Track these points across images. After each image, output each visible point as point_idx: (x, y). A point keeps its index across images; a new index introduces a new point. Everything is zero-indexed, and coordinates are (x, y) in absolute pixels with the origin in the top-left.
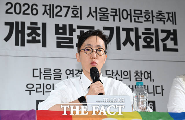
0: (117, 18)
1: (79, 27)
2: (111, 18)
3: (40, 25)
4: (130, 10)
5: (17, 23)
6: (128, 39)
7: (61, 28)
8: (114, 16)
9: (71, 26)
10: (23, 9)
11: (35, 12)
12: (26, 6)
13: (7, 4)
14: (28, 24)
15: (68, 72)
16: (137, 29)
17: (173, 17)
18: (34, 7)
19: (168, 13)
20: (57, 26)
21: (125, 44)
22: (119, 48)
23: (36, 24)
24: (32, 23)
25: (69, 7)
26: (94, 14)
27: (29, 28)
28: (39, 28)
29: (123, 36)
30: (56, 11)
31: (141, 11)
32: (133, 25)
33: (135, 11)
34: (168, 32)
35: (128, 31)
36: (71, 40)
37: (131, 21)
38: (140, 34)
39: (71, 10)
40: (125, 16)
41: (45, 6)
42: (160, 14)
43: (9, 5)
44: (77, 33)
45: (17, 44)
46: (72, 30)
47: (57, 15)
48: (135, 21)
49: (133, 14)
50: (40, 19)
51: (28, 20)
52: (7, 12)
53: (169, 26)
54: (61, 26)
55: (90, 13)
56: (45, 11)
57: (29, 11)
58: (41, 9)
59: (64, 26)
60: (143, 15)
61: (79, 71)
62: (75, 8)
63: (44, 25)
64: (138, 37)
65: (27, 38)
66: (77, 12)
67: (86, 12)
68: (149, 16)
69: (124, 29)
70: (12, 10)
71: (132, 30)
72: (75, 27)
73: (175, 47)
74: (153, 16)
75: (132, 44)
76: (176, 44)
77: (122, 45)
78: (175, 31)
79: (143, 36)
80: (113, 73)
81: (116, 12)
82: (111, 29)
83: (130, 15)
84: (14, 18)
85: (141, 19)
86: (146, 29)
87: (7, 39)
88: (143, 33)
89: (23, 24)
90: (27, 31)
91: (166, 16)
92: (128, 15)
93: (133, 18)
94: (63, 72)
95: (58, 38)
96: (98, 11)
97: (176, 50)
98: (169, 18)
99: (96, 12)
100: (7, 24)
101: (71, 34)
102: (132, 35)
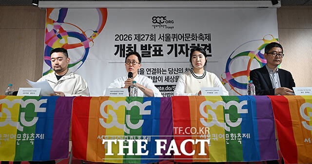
0: (175, 39)
1: (154, 46)
2: (172, 39)
3: (133, 46)
4: (183, 34)
5: (121, 45)
6: (182, 51)
7: (144, 47)
8: (174, 38)
9: (149, 45)
10: (124, 37)
11: (130, 39)
12: (126, 36)
13: (116, 36)
14: (126, 46)
15: (148, 70)
16: (187, 45)
17: (209, 37)
18: (130, 36)
19: (206, 35)
20: (142, 45)
21: (180, 53)
22: (176, 56)
23: (131, 45)
24: (129, 45)
25: (148, 35)
26: (162, 38)
27: (127, 47)
28: (132, 47)
29: (179, 48)
30: (141, 37)
31: (189, 34)
32: (185, 43)
33: (186, 34)
34: (206, 46)
35: (181, 46)
36: (149, 53)
37: (183, 40)
38: (189, 47)
39: (149, 37)
40: (180, 38)
41: (136, 35)
42: (201, 36)
43: (117, 36)
44: (153, 48)
45: (121, 56)
46: (150, 47)
47: (142, 40)
48: (186, 40)
49: (185, 36)
50: (133, 43)
51: (126, 43)
52: (116, 40)
53: (206, 42)
54: (144, 45)
55: (160, 37)
56: (136, 38)
57: (127, 39)
58: (134, 37)
59: (146, 45)
60: (191, 36)
61: (154, 69)
62: (152, 35)
63: (135, 45)
64: (187, 49)
65: (126, 53)
66: (153, 37)
67: (157, 37)
68: (194, 37)
69: (179, 45)
70: (118, 39)
71: (184, 45)
72: (151, 46)
73: (210, 54)
74: (197, 37)
75: (184, 53)
76: (210, 52)
77: (178, 54)
78: (210, 45)
79: (190, 49)
80: (173, 70)
81: (175, 36)
82: (172, 46)
83: (183, 37)
84: (119, 43)
85: (189, 39)
86: (192, 44)
87: (116, 54)
88: (191, 47)
89: (124, 45)
90: (126, 49)
91: (205, 36)
92: (182, 37)
93: (185, 39)
94: (145, 70)
95: (142, 52)
96: (165, 36)
97: (211, 56)
98: (206, 38)
99: (163, 37)
100: (116, 46)
101: (149, 49)
102: (184, 48)
